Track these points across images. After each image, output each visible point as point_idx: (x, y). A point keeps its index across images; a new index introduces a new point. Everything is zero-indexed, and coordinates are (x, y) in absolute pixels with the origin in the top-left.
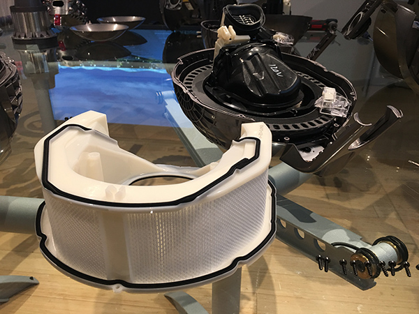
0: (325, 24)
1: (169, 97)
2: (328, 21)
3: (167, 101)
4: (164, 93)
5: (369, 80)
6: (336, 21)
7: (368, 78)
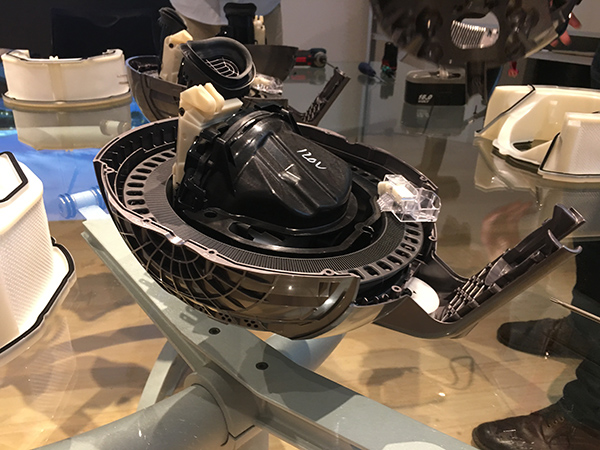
0: (310, 56)
1: (87, 204)
2: (313, 51)
3: (84, 212)
4: (77, 197)
5: (363, 128)
6: (324, 51)
7: (361, 125)
